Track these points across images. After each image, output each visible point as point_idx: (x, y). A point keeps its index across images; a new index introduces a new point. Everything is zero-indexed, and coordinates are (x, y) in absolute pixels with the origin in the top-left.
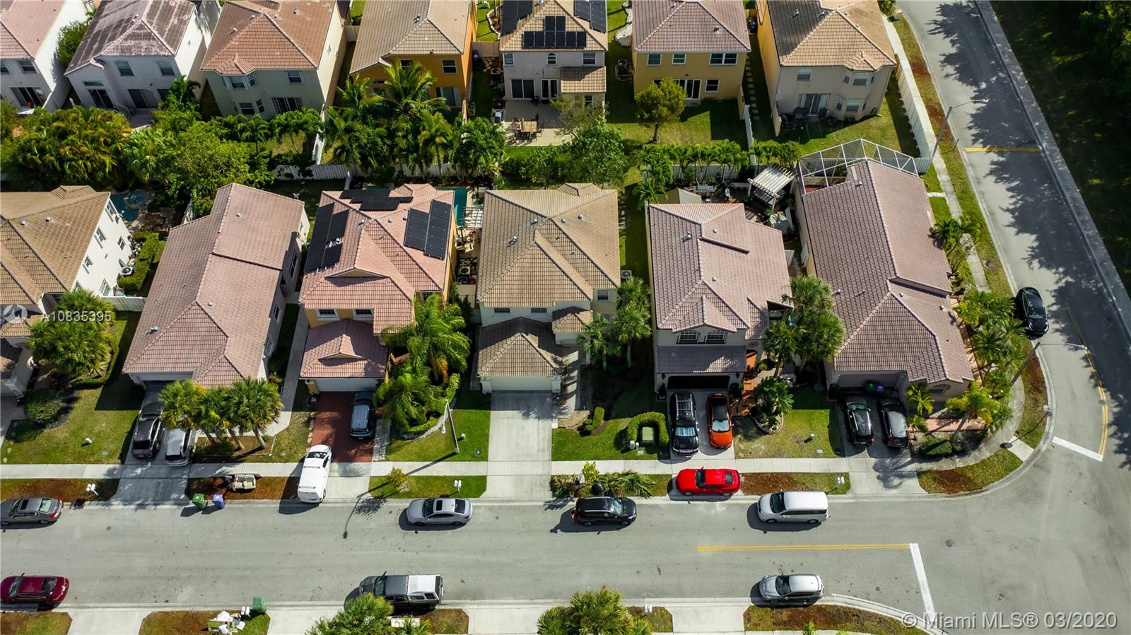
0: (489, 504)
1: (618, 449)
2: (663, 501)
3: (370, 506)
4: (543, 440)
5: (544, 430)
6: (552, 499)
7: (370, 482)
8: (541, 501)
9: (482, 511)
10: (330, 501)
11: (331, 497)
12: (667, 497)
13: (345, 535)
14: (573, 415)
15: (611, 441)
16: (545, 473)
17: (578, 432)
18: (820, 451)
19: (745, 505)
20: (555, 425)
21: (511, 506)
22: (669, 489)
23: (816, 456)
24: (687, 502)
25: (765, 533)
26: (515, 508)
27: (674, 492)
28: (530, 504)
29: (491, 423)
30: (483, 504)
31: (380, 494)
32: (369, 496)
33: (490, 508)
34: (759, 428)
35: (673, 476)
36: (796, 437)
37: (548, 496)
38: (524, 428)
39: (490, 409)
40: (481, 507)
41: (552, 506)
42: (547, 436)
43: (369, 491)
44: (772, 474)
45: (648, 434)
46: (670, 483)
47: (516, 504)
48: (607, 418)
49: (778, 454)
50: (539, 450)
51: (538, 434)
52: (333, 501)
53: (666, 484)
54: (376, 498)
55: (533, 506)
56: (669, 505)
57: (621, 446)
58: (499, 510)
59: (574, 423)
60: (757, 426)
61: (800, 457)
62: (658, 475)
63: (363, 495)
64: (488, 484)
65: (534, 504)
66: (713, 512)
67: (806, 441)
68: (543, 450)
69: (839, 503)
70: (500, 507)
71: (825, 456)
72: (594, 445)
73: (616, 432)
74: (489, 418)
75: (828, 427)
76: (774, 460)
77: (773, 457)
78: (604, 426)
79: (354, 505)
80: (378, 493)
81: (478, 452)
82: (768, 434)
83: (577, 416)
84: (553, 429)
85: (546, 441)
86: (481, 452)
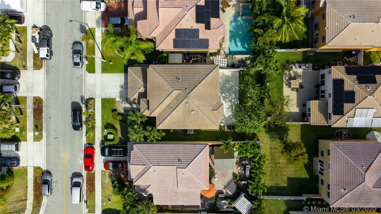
0: (83, 75)
1: (106, 124)
2: (84, 141)
3: (83, 29)
5: (115, 95)
6: (85, 99)
7: (93, 28)
8: (85, 94)
9: (81, 72)
10: (85, 14)
11: (87, 14)
12: (86, 143)
13: (71, 21)
14: (122, 106)
15: (110, 122)
16: (96, 96)
17: (114, 109)
18: (104, 204)
19: (82, 172)
20: (117, 99)
21: (82, 83)
22: (89, 144)
23: (102, 202)
24: (83, 150)
25: (70, 178)
26: (82, 85)
27: (88, 145)
28: (83, 90)
29: (119, 74)
30: (83, 72)
31: (88, 33)
32: (87, 28)
33: (82, 75)
34: (115, 181)
35: (94, 146)
36: (111, 196)
37: (87, 97)
38: (116, 87)
39: (124, 73)
40: (82, 72)
41: (82, 98)
42: (113, 96)
43: (89, 28)
44: (95, 184)
45: (110, 137)
46: (91, 144)
47: (83, 85)
48: (120, 121)
49: (103, 187)
50: (106, 93)
51: (113, 93)
52: (85, 15)
53: (91, 142)
54: (86, 31)
55: (82, 92)
56: (82, 144)
57: (107, 126)
58: (81, 79)
59: (118, 107)
60: (116, 181)
61: (102, 196)
62: (95, 140)
63: (88, 26)
64: (92, 74)
65: (83, 92)
66: (79, 159)
67: (109, 199)
68: (106, 95)
69: (82, 207)
70: (82, 79)
71: (102, 206)
72: (108, 115)
73: (114, 124)
74: (121, 72)
75: (115, 209)
76: (101, 186)
77: (102, 185)
78: (117, 120)
79: (84, 23)
80: (89, 32)
81: (105, 69)
82: (112, 185)
83: (121, 108)
84: (115, 99)
85: (110, 96)
86: (105, 70)
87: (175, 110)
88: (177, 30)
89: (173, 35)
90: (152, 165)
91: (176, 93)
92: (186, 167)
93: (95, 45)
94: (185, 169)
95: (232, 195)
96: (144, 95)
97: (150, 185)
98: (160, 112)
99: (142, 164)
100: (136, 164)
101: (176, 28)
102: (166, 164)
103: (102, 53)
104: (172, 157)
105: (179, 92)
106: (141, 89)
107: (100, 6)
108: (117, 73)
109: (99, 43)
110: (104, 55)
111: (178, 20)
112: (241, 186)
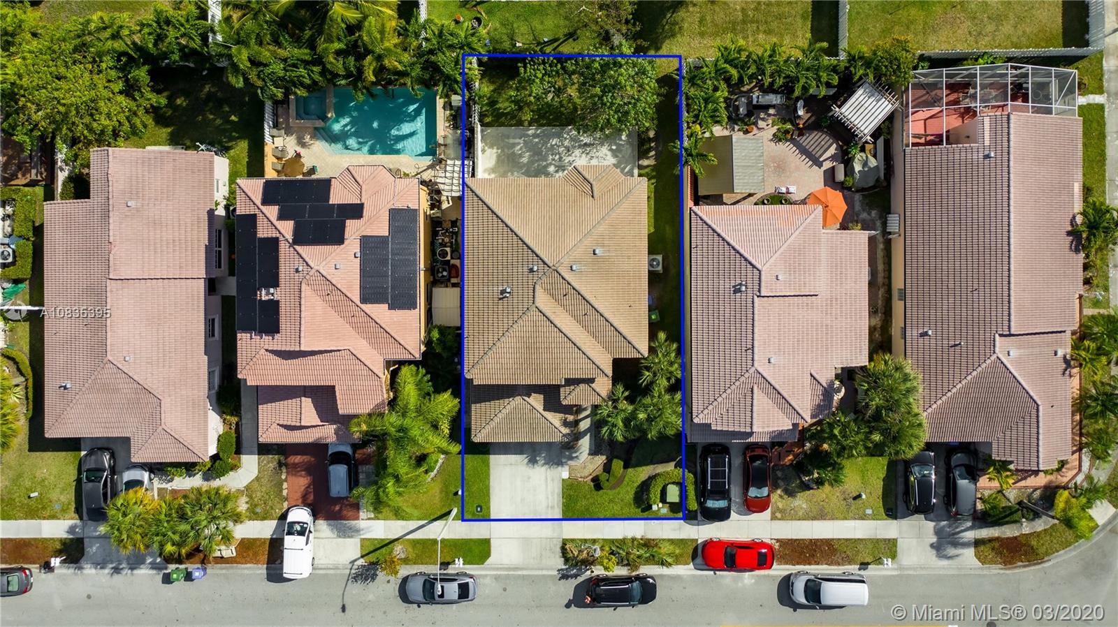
0: (495, 573)
1: (638, 507)
2: (686, 570)
3: (366, 573)
4: (552, 493)
5: (553, 480)
6: (564, 567)
7: (362, 546)
8: (552, 569)
9: (487, 581)
10: (320, 566)
11: (321, 562)
12: (691, 566)
13: (344, 609)
14: (586, 462)
15: (631, 495)
16: (555, 535)
17: (592, 484)
18: (869, 511)
19: (777, 576)
20: (565, 473)
21: (519, 575)
22: (694, 557)
23: (863, 517)
24: (712, 573)
25: (795, 610)
26: (524, 577)
27: (699, 560)
28: (540, 573)
29: (492, 471)
30: (488, 573)
31: (375, 560)
32: (361, 562)
33: (497, 578)
34: (802, 482)
35: (699, 541)
36: (844, 492)
37: (559, 563)
38: (529, 478)
39: (489, 454)
40: (486, 576)
41: (564, 577)
42: (557, 488)
43: (362, 557)
44: (811, 540)
45: (673, 494)
46: (696, 549)
47: (525, 573)
48: (626, 467)
49: (821, 515)
50: (548, 507)
51: (547, 486)
52: (323, 567)
53: (690, 552)
54: (372, 563)
55: (544, 575)
56: (694, 576)
57: (642, 504)
58: (507, 580)
59: (586, 473)
60: (800, 479)
61: (845, 518)
62: (682, 540)
63: (355, 560)
64: (492, 549)
65: (545, 572)
66: (740, 584)
67: (855, 498)
68: (552, 507)
69: (880, 576)
70: (507, 577)
71: (874, 517)
72: (611, 501)
73: (636, 485)
74: (488, 466)
75: (884, 480)
76: (816, 523)
77: (814, 518)
78: (623, 477)
79: (348, 572)
80: (372, 558)
81: (479, 509)
82: (812, 489)
83: (591, 463)
84: (563, 480)
85: (556, 496)
86: (481, 509)
87: (592, 302)
88: (365, 299)
89: (379, 311)
90: (753, 369)
91: (543, 300)
92: (755, 271)
93: (409, 540)
94: (763, 273)
95: (838, 144)
96: (551, 395)
97: (811, 375)
98: (599, 348)
99: (749, 399)
100: (749, 414)
101: (358, 303)
102: (750, 327)
103: (432, 517)
104: (727, 311)
105: (540, 292)
106: (533, 403)
107: (299, 523)
108: (488, 475)
109: (403, 527)
110: (439, 514)
111: (336, 296)
112: (813, 118)
